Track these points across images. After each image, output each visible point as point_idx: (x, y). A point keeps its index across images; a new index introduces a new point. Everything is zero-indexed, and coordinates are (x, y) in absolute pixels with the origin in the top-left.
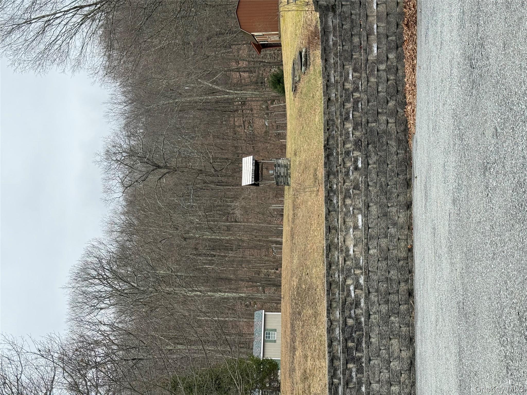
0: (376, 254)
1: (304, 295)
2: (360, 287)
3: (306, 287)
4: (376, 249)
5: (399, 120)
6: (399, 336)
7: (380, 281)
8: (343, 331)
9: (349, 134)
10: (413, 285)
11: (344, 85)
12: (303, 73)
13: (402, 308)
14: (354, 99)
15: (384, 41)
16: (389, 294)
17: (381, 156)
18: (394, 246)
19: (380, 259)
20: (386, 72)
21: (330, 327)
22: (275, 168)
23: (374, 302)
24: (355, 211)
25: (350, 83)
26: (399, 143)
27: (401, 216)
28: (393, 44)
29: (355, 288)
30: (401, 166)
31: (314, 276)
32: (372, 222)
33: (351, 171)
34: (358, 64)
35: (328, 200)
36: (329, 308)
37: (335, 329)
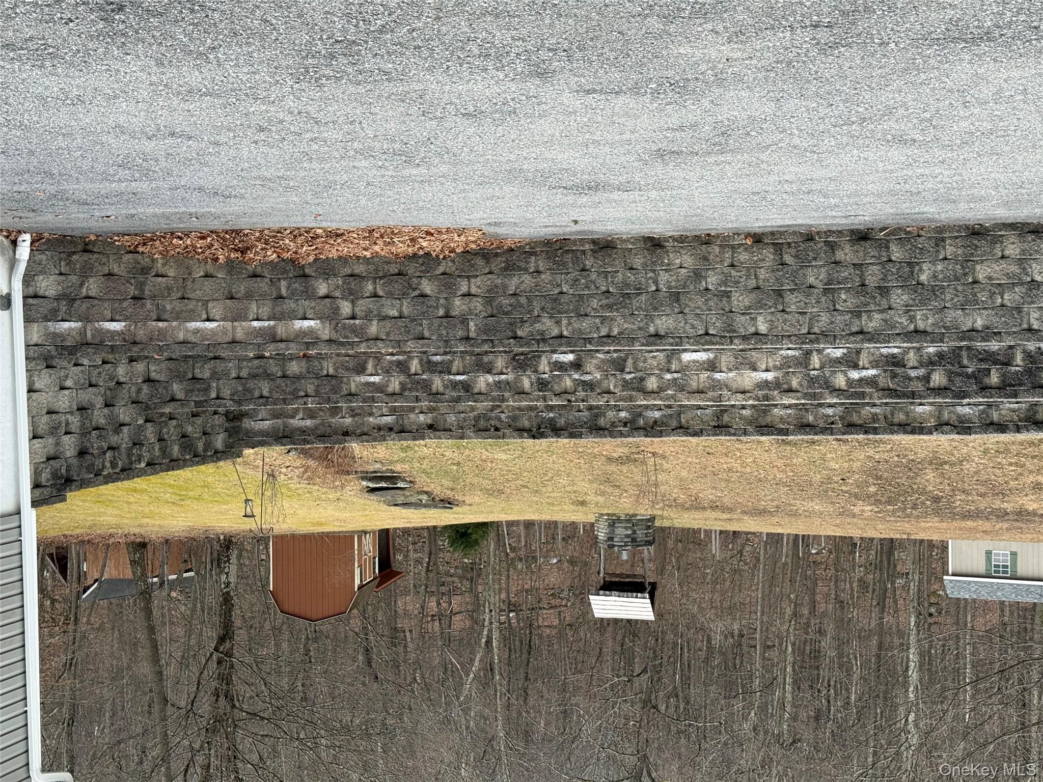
0: (769, 318)
1: (893, 489)
2: (854, 355)
3: (874, 484)
4: (757, 318)
5: (463, 270)
6: (967, 262)
7: (832, 308)
8: (962, 395)
9: (499, 382)
10: (840, 232)
11: (394, 394)
12: (412, 485)
13: (898, 255)
14: (423, 372)
15: (290, 305)
16: (863, 285)
17: (543, 309)
18: (748, 277)
19: (781, 308)
20: (357, 299)
21: (954, 426)
22: (616, 548)
23: (885, 321)
24: (673, 367)
25: (389, 380)
26: (514, 269)
27: (678, 261)
28: (296, 285)
29: (856, 366)
30: (564, 264)
31: (846, 465)
32: (693, 327)
33: (582, 378)
34: (348, 362)
35: (653, 429)
36: (909, 428)
37: (959, 416)
